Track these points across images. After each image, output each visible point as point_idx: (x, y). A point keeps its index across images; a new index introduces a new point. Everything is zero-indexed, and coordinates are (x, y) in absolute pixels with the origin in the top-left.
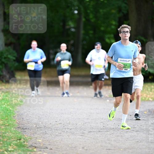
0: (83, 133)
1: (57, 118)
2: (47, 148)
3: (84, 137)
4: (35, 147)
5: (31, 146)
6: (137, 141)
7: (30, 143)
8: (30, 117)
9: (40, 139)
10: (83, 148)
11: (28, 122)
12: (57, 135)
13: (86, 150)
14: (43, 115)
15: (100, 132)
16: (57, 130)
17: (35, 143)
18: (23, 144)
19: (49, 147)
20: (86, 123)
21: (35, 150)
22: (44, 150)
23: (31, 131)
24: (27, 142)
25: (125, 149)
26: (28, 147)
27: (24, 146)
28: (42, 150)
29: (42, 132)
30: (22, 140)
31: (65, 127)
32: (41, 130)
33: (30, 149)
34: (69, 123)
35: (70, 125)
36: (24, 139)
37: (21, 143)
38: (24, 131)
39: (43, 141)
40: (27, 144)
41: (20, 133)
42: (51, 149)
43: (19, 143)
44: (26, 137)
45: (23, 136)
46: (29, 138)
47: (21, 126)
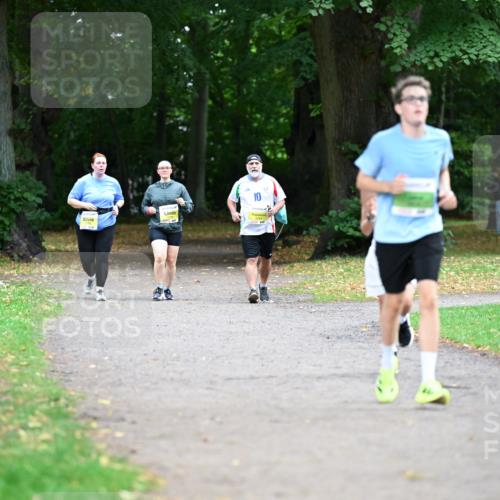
0: (211, 382)
1: (147, 345)
2: (123, 420)
3: (214, 391)
4: (95, 419)
5: (84, 416)
7: (82, 408)
8: (81, 343)
9: (106, 398)
10: (212, 419)
11: (76, 356)
12: (147, 388)
13: (221, 423)
15: (253, 380)
16: (147, 375)
17: (95, 409)
18: (64, 410)
19: (129, 417)
20: (218, 357)
21: (94, 425)
22: (117, 424)
23: (85, 378)
24: (74, 406)
26: (76, 419)
27: (66, 416)
28: (112, 424)
29: (110, 380)
30: (62, 401)
31: (168, 367)
32: (108, 376)
33: (83, 422)
34: (178, 358)
35: (178, 363)
36: (67, 399)
37: (60, 408)
38: (67, 378)
39: (113, 402)
40: (75, 410)
41: (56, 383)
42: (134, 423)
43: (55, 408)
44: (73, 393)
45: (63, 392)
46: (79, 397)
47: (59, 367)
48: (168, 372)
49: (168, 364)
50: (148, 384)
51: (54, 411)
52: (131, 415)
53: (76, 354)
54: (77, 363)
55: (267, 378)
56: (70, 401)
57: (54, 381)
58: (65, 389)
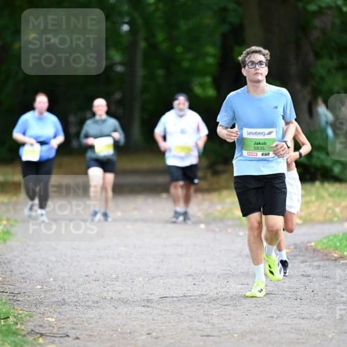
0: (148, 301)
1: (88, 267)
2: (68, 336)
3: (151, 309)
4: (42, 335)
5: (32, 332)
6: (269, 315)
7: (30, 326)
8: (28, 266)
9: (52, 318)
10: (148, 334)
11: (23, 278)
12: (89, 307)
13: (157, 338)
14: (57, 262)
15: (185, 298)
16: (88, 294)
17: (41, 326)
18: (14, 328)
19: (72, 333)
20: (154, 278)
21: (41, 340)
22: (62, 340)
23: (32, 298)
24: (22, 324)
25: (243, 335)
26: (24, 336)
27: (15, 333)
28: (57, 340)
29: (55, 299)
30: (11, 319)
31: (108, 287)
32: (53, 296)
33: (30, 339)
34: (117, 279)
35: (117, 283)
36: (15, 317)
37: (9, 326)
38: (15, 298)
39: (58, 320)
40: (23, 328)
41: (5, 303)
42: (78, 338)
43: (4, 325)
44: (21, 312)
45: (12, 310)
46: (27, 315)
47: (7, 288)
48: (108, 291)
49: (108, 285)
50: (89, 303)
51: (4, 328)
52: (74, 331)
53: (24, 276)
54: (24, 284)
55: (199, 296)
56: (19, 320)
57: (4, 301)
58: (14, 308)
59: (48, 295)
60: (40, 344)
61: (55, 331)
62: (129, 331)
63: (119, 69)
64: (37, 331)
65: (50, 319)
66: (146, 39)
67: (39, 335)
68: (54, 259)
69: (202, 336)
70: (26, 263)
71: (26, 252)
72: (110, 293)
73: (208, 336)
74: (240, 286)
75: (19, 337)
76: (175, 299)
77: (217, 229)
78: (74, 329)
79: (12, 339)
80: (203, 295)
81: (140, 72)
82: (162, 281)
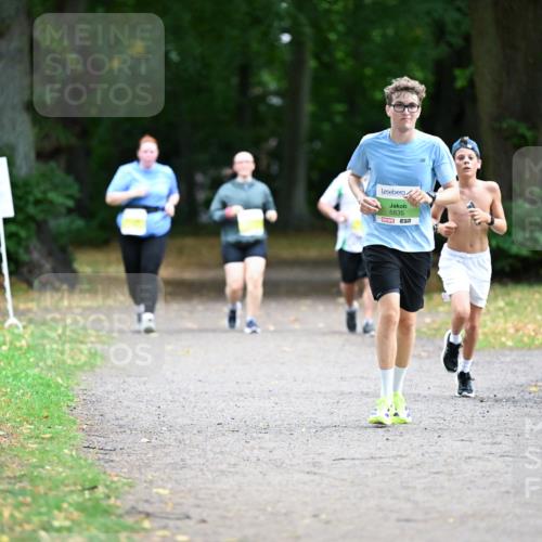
0: (314, 465)
1: (223, 410)
2: (188, 517)
3: (316, 477)
4: (148, 515)
5: (133, 511)
6: (503, 489)
7: (129, 501)
8: (128, 407)
9: (164, 488)
10: (315, 516)
11: (121, 427)
12: (222, 472)
13: (327, 522)
14: (173, 402)
15: (373, 461)
16: (222, 453)
17: (147, 501)
18: (104, 503)
19: (195, 513)
20: (324, 428)
21: (146, 524)
22: (179, 523)
23: (133, 458)
24: (117, 498)
25: (463, 519)
26: (121, 516)
27: (107, 512)
28: (171, 523)
29: (169, 460)
30: (101, 491)
31: (252, 442)
32: (167, 455)
33: (130, 521)
34: (266, 429)
35: (267, 436)
36: (107, 486)
37: (98, 500)
38: (107, 457)
39: (173, 492)
40: (119, 503)
41: (92, 464)
42: (204, 521)
43: (90, 499)
44: (116, 479)
45: (103, 476)
46: (124, 484)
47: (97, 441)
48: (253, 448)
50: (220, 467)
51: (89, 504)
52: (199, 510)
53: (121, 422)
54: (122, 436)
55: (395, 457)
56: (112, 491)
57: (90, 461)
58: (105, 473)
59: (158, 452)
60: (145, 530)
61: (169, 509)
62: (284, 511)
63: (275, 101)
64: (141, 509)
65: (161, 491)
66: (317, 56)
67: (143, 516)
68: (170, 398)
69: (399, 520)
70: (126, 403)
71: (126, 386)
72: (256, 451)
73: (408, 520)
74: (459, 443)
75: (113, 517)
76: (357, 462)
77: (423, 354)
78: (198, 506)
79: (101, 520)
80: (401, 456)
81: (308, 107)
82: (336, 435)
